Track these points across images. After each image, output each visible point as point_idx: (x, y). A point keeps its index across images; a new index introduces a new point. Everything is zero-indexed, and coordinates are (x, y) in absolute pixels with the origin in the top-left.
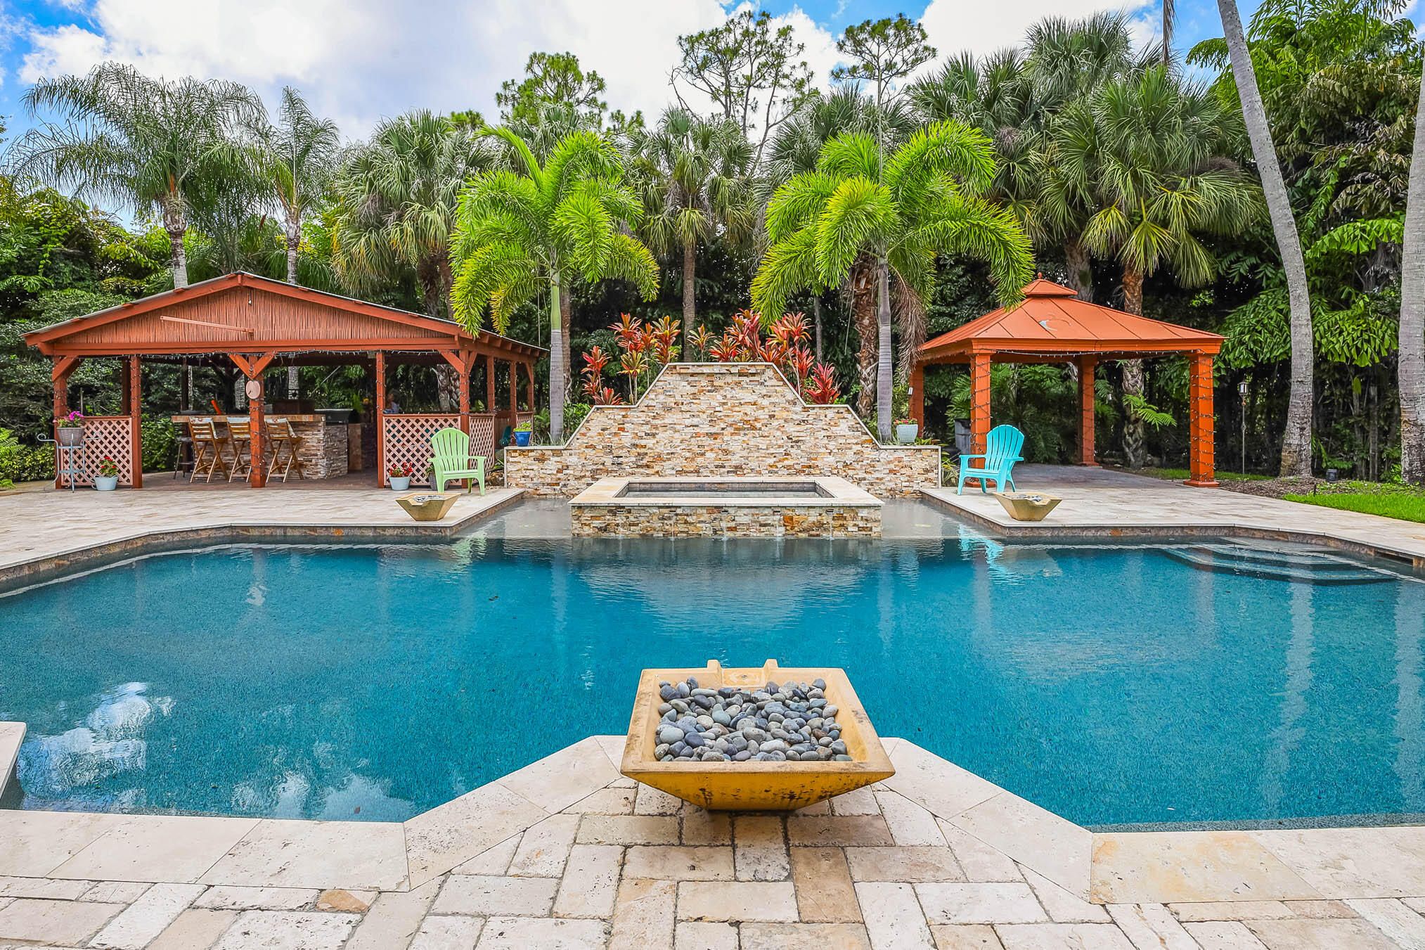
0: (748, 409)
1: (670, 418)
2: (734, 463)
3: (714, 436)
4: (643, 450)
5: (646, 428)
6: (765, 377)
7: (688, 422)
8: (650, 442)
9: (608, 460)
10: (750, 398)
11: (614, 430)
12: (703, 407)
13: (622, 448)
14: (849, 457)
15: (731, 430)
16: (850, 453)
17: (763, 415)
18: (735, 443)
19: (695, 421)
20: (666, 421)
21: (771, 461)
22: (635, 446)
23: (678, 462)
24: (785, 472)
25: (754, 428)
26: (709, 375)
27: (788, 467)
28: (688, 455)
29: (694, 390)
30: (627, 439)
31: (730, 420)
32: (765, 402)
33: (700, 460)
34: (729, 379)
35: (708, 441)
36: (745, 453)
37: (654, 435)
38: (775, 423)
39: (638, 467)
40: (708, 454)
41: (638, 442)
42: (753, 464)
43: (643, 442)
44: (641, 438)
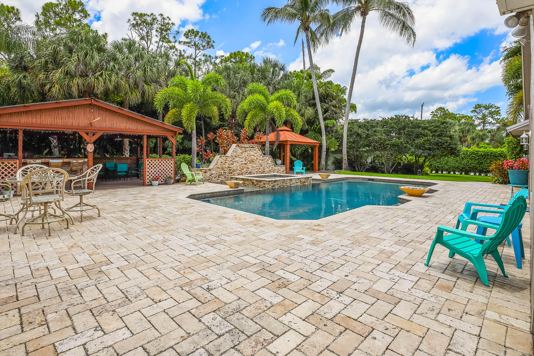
0: (252, 157)
1: (237, 159)
2: (249, 171)
3: (245, 164)
4: (230, 169)
5: (231, 162)
6: (256, 148)
7: (240, 160)
8: (232, 166)
9: (222, 172)
10: (253, 154)
11: (224, 163)
12: (244, 156)
13: (226, 168)
14: (271, 169)
15: (249, 162)
16: (271, 167)
17: (255, 158)
18: (250, 166)
19: (242, 160)
20: (236, 160)
21: (257, 170)
22: (229, 167)
23: (238, 172)
24: (259, 173)
25: (253, 162)
26: (245, 147)
27: (260, 172)
28: (240, 169)
29: (241, 151)
30: (227, 165)
31: (248, 160)
32: (256, 155)
33: (243, 170)
34: (249, 149)
35: (244, 165)
36: (252, 169)
37: (233, 164)
38: (257, 160)
39: (230, 173)
40: (245, 169)
41: (229, 166)
42: (253, 171)
43: (230, 166)
44: (230, 165)
